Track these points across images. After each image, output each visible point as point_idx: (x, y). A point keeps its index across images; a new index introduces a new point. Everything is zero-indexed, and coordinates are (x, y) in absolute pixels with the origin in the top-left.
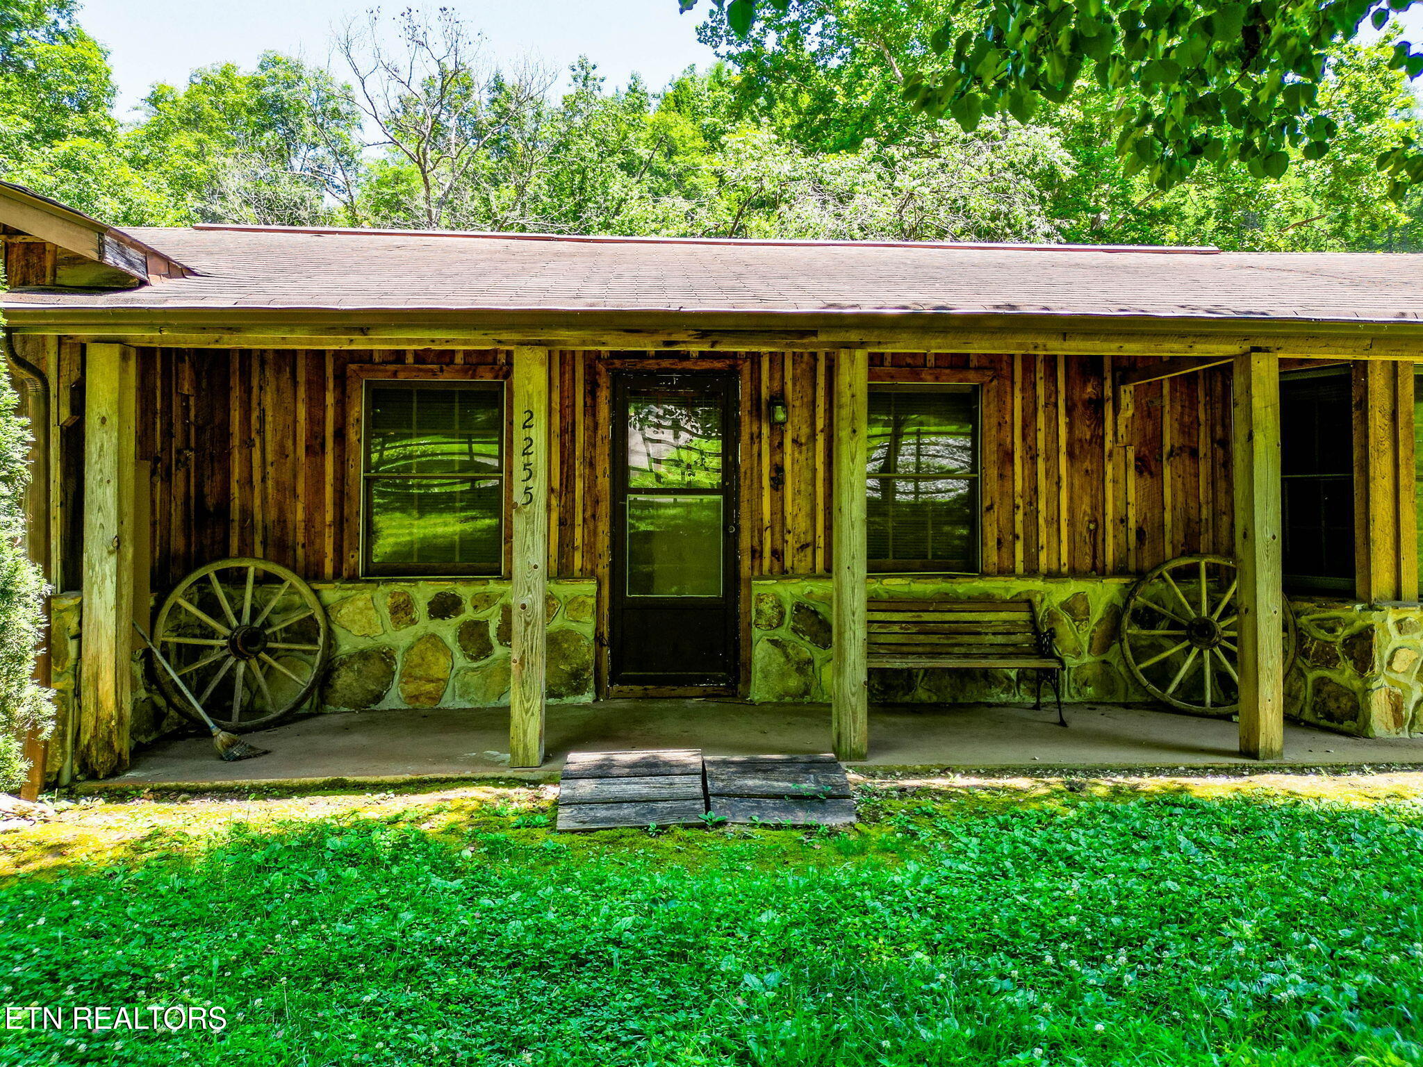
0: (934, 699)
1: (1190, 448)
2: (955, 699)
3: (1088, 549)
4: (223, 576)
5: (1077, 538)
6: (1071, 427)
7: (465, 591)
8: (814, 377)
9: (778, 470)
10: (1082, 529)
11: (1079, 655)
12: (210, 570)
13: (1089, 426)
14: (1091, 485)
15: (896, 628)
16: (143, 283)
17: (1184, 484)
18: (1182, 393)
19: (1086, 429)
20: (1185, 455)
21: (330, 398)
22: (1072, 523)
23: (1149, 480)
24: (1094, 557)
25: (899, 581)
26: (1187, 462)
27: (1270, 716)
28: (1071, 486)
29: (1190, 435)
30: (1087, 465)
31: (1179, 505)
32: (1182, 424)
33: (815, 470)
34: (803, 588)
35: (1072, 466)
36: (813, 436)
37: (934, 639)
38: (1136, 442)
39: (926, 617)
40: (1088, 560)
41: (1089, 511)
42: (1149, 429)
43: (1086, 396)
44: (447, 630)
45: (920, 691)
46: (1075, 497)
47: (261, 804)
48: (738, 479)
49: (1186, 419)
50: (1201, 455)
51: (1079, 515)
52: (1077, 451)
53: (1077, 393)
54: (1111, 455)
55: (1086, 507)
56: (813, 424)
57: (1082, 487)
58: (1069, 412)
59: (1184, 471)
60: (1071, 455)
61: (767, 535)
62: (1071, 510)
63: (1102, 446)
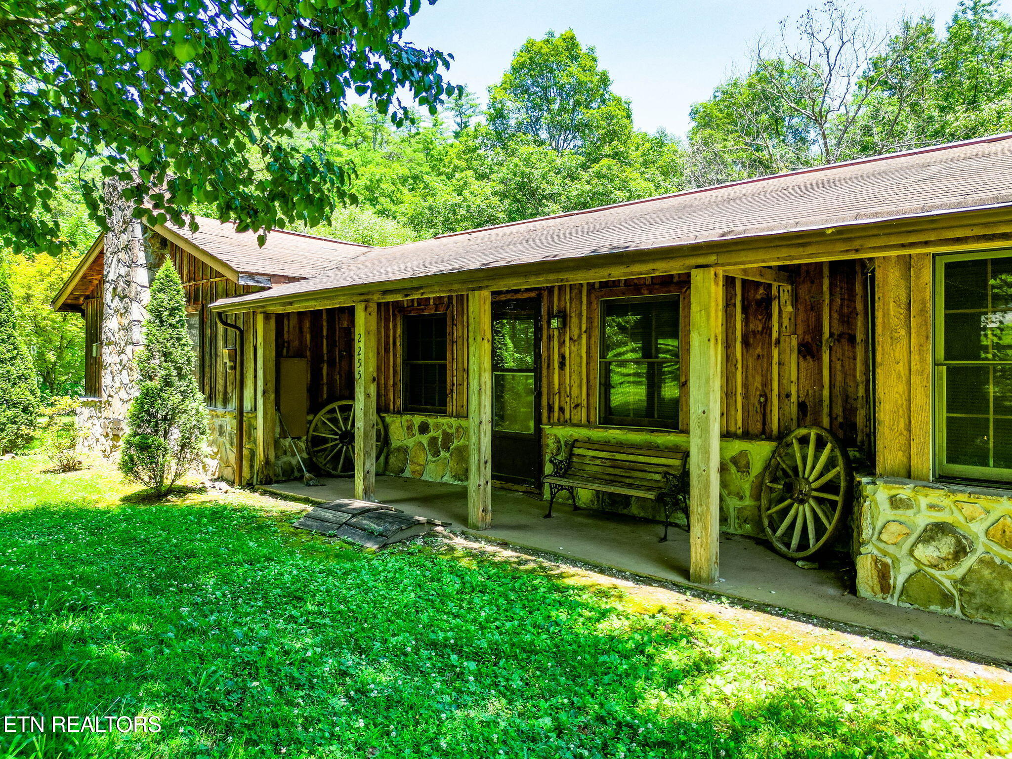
0: (642, 514)
1: (849, 334)
2: (655, 517)
3: (759, 417)
4: (341, 408)
5: (751, 408)
6: (746, 321)
7: (431, 421)
8: (581, 298)
9: (563, 357)
10: (754, 400)
11: (741, 498)
12: (335, 405)
13: (760, 320)
14: (762, 367)
15: (598, 462)
16: (270, 288)
17: (842, 366)
18: (841, 288)
19: (758, 322)
20: (844, 341)
21: (391, 324)
22: (746, 396)
23: (811, 363)
24: (764, 423)
25: (618, 432)
26: (846, 348)
27: (699, 550)
28: (745, 368)
29: (848, 323)
30: (759, 350)
31: (838, 384)
32: (841, 315)
33: (581, 357)
34: (568, 431)
35: (747, 351)
36: (580, 336)
37: (617, 472)
38: (800, 331)
39: (618, 456)
40: (759, 426)
41: (760, 388)
42: (813, 320)
43: (758, 297)
44: (424, 439)
45: (633, 508)
46: (750, 376)
47: (283, 502)
48: (541, 363)
49: (845, 310)
50: (858, 340)
51: (752, 389)
52: (751, 340)
53: (751, 295)
54: (778, 342)
55: (757, 383)
56: (580, 328)
57: (755, 369)
58: (745, 310)
59: (843, 354)
60: (746, 343)
61: (557, 397)
62: (745, 386)
63: (770, 335)
